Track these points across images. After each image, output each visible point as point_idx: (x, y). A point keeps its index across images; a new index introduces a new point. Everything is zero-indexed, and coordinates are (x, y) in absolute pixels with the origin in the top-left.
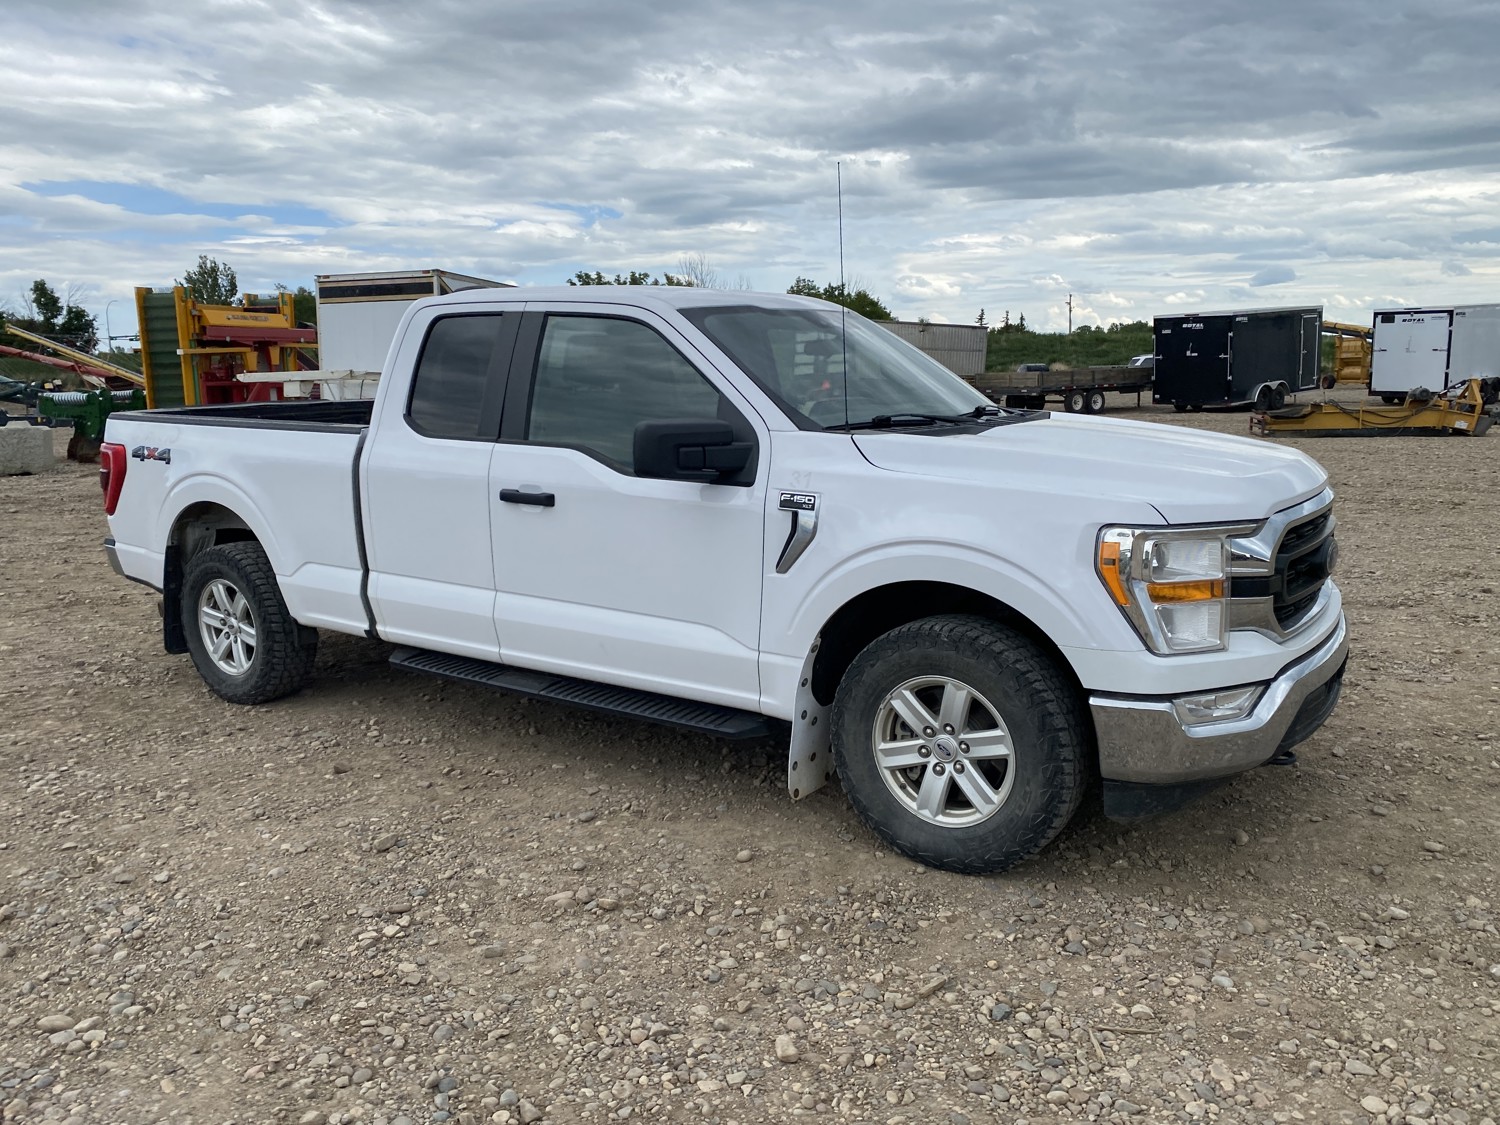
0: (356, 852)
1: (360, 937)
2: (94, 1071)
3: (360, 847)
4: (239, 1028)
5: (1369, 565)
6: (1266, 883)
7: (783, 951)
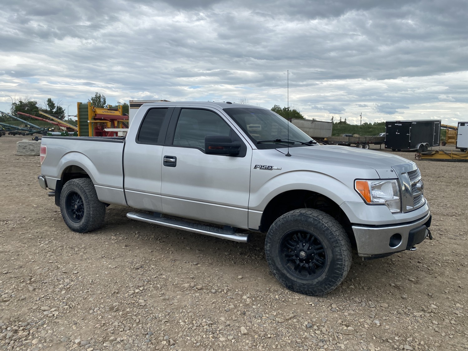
0: (129, 269)
1: (129, 292)
2: (55, 322)
3: (131, 267)
4: (95, 314)
5: (446, 202)
6: (395, 296)
7: (248, 305)
